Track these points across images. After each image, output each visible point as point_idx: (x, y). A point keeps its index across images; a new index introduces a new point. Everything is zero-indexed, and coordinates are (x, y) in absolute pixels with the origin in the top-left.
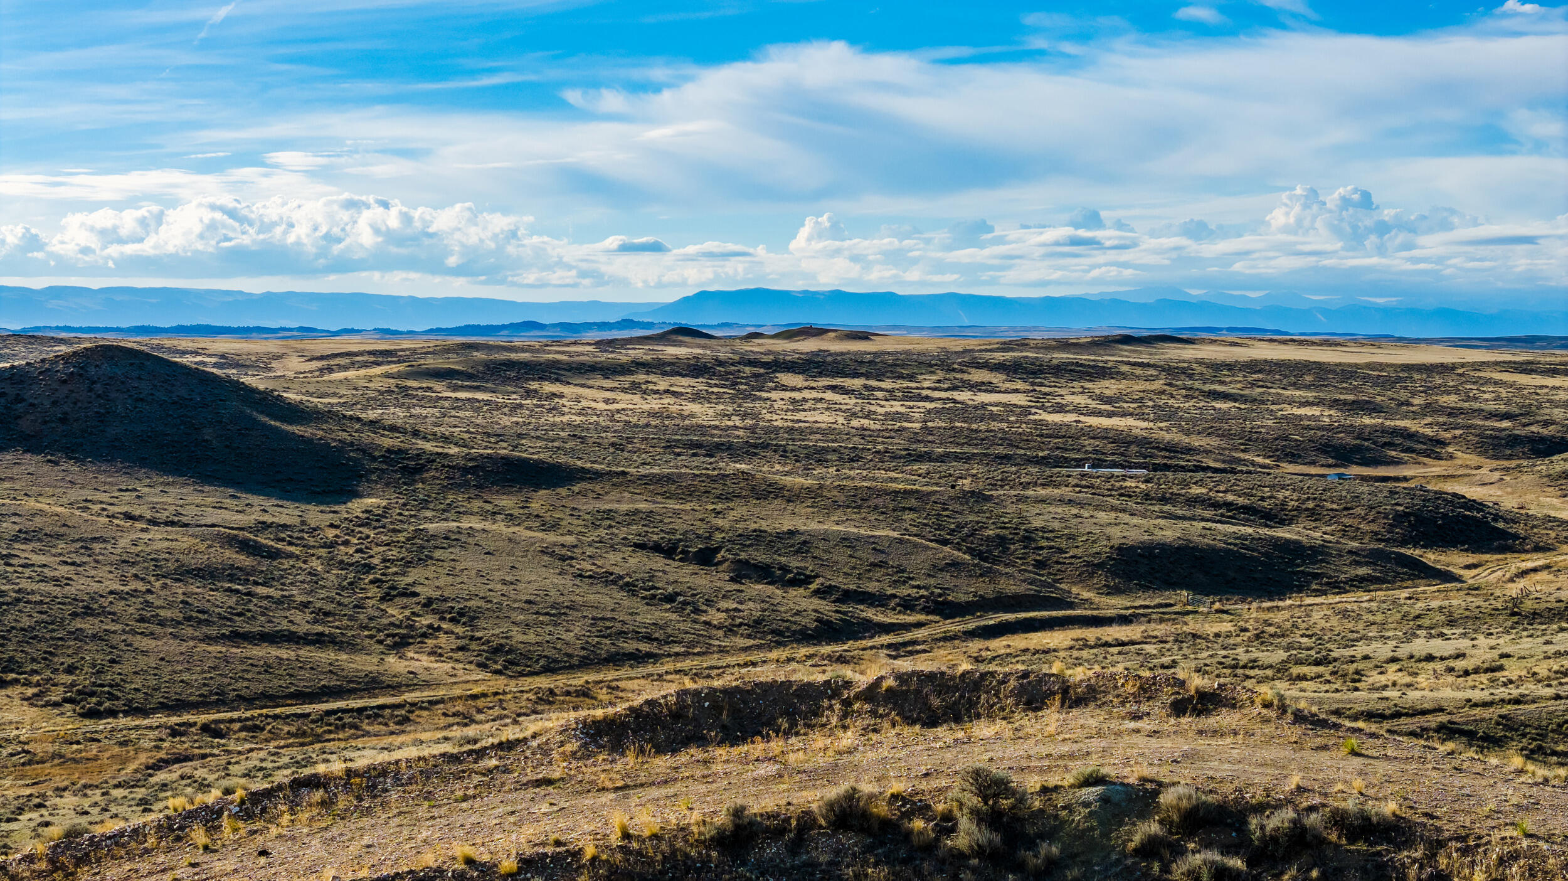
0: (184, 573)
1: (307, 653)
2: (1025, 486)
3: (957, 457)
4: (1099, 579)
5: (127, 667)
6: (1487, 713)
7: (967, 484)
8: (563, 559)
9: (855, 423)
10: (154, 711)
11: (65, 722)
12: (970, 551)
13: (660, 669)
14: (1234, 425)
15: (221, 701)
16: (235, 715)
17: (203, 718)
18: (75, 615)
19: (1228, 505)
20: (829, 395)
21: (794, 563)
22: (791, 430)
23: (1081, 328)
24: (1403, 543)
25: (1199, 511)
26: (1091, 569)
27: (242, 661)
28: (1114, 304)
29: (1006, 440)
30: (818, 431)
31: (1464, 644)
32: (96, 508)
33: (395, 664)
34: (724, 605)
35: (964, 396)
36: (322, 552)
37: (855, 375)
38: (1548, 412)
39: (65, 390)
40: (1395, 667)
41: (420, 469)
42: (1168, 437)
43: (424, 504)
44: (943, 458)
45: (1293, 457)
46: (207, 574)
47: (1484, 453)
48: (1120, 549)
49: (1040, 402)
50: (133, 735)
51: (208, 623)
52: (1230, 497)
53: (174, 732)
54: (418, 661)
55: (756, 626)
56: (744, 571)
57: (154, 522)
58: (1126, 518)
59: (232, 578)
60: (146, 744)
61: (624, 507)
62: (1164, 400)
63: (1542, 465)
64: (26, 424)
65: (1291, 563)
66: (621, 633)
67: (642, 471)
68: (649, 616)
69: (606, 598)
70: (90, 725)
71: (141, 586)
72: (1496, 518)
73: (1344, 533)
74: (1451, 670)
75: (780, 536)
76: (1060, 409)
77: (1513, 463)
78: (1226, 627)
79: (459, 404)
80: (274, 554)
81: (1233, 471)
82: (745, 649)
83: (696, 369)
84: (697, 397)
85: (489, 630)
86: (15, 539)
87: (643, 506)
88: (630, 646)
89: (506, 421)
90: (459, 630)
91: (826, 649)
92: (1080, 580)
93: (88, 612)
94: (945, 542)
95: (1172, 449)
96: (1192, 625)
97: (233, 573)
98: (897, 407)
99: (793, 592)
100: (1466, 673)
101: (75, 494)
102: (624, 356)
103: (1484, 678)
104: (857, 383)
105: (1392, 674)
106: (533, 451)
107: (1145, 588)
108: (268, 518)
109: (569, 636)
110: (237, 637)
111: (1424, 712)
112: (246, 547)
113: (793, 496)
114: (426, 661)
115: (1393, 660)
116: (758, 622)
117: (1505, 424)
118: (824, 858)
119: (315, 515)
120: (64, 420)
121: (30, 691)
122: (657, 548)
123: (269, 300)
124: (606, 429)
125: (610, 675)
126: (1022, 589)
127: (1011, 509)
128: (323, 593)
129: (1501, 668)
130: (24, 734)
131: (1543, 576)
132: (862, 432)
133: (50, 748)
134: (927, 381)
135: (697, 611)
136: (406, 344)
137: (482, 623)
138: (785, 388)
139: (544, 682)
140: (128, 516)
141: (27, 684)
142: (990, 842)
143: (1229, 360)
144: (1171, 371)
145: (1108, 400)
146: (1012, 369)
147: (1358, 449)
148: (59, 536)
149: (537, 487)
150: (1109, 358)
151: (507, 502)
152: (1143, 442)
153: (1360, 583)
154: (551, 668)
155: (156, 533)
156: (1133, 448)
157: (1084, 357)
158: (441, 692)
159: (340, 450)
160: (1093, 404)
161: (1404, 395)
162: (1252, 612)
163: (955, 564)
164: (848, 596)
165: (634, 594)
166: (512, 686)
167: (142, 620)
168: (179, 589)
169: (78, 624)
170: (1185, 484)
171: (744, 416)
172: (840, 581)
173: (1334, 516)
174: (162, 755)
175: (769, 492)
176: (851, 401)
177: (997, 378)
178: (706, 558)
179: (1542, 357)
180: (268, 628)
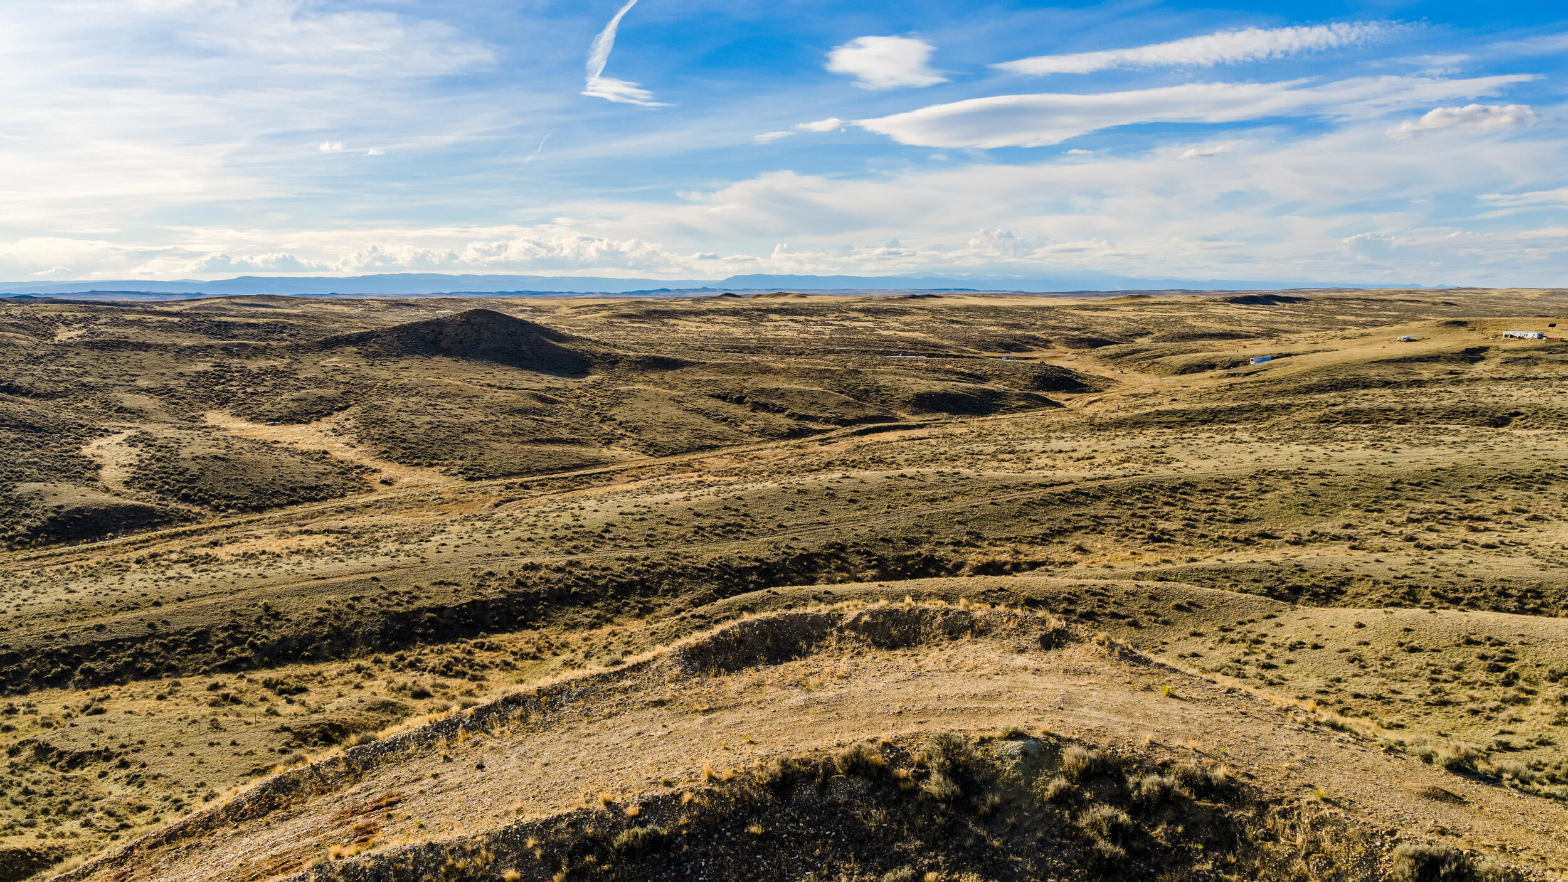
0: (514, 411)
1: (567, 448)
2: (875, 366)
3: (845, 351)
4: (909, 408)
5: (486, 457)
6: (1093, 484)
7: (850, 365)
8: (679, 402)
9: (802, 336)
10: (499, 477)
11: (459, 483)
12: (853, 396)
13: (721, 453)
14: (961, 335)
15: (529, 472)
16: (535, 478)
17: (520, 480)
18: (464, 432)
19: (962, 373)
20: (790, 324)
21: (778, 403)
22: (774, 340)
23: (895, 291)
24: (1038, 389)
25: (950, 376)
26: (905, 404)
27: (538, 452)
28: (904, 279)
29: (865, 343)
30: (787, 340)
31: (1074, 444)
32: (475, 382)
33: (606, 453)
34: (748, 422)
35: (847, 323)
36: (575, 400)
37: (801, 315)
38: (1094, 327)
39: (460, 329)
40: (1044, 455)
41: (617, 362)
42: (933, 340)
43: (619, 378)
44: (839, 352)
45: (987, 349)
46: (523, 412)
47: (1068, 346)
48: (918, 395)
49: (879, 325)
50: (489, 489)
51: (523, 435)
52: (963, 370)
53: (507, 488)
54: (615, 451)
55: (762, 432)
56: (757, 407)
57: (500, 388)
58: (919, 381)
59: (534, 413)
60: (495, 493)
61: (705, 378)
62: (931, 324)
63: (1094, 352)
64: (444, 344)
65: (991, 400)
66: (704, 436)
67: (713, 362)
68: (717, 428)
69: (698, 420)
70: (470, 484)
71: (494, 418)
72: (1077, 377)
73: (1012, 385)
74: (1071, 458)
75: (771, 391)
76: (887, 328)
77: (1082, 350)
78: (965, 430)
79: (634, 329)
80: (553, 402)
81: (962, 357)
82: (758, 443)
83: (735, 313)
84: (735, 325)
85: (647, 436)
86: (439, 397)
87: (713, 378)
88: (708, 442)
89: (654, 337)
90: (634, 435)
91: (793, 442)
92: (900, 409)
93: (470, 431)
94: (842, 392)
95: (935, 346)
96: (949, 429)
97: (535, 411)
98: (819, 328)
99: (778, 415)
100: (1078, 460)
101: (466, 375)
102: (705, 306)
103: (1087, 462)
104: (802, 318)
105: (1044, 460)
106: (666, 353)
107: (929, 412)
108: (551, 385)
109: (682, 438)
110: (536, 441)
111: (1065, 484)
112: (541, 399)
113: (777, 372)
114: (620, 450)
115: (1044, 452)
116: (763, 430)
117: (1076, 333)
118: (842, 799)
119: (571, 383)
120: (461, 342)
121: (443, 469)
122: (719, 397)
123: (555, 280)
124: (696, 340)
125: (699, 455)
126: (876, 413)
127: (870, 377)
128: (575, 420)
129: (1093, 457)
130: (439, 489)
131: (1099, 404)
132: (805, 340)
133: (452, 496)
134: (831, 317)
135: (737, 425)
136: (612, 301)
137: (644, 433)
138: (772, 321)
139: (671, 460)
140: (489, 385)
141: (442, 465)
142: (953, 792)
143: (958, 306)
144: (934, 311)
145: (908, 325)
146: (867, 311)
147: (1014, 345)
148: (458, 395)
149: (667, 369)
150: (907, 305)
151: (655, 376)
152: (923, 343)
153: (1021, 408)
154: (674, 453)
155: (501, 393)
156: (919, 346)
157: (897, 305)
158: (626, 466)
159: (582, 354)
160: (901, 326)
161: (1033, 321)
162: (975, 422)
163: (847, 403)
164: (801, 417)
165: (709, 418)
166: (658, 462)
167: (494, 434)
168: (511, 419)
169: (466, 436)
170: (943, 364)
171: (755, 333)
172: (797, 411)
173: (1007, 378)
174: (501, 498)
175: (766, 371)
176: (799, 326)
177: (861, 315)
178: (740, 401)
179: (1090, 302)
180: (550, 437)
